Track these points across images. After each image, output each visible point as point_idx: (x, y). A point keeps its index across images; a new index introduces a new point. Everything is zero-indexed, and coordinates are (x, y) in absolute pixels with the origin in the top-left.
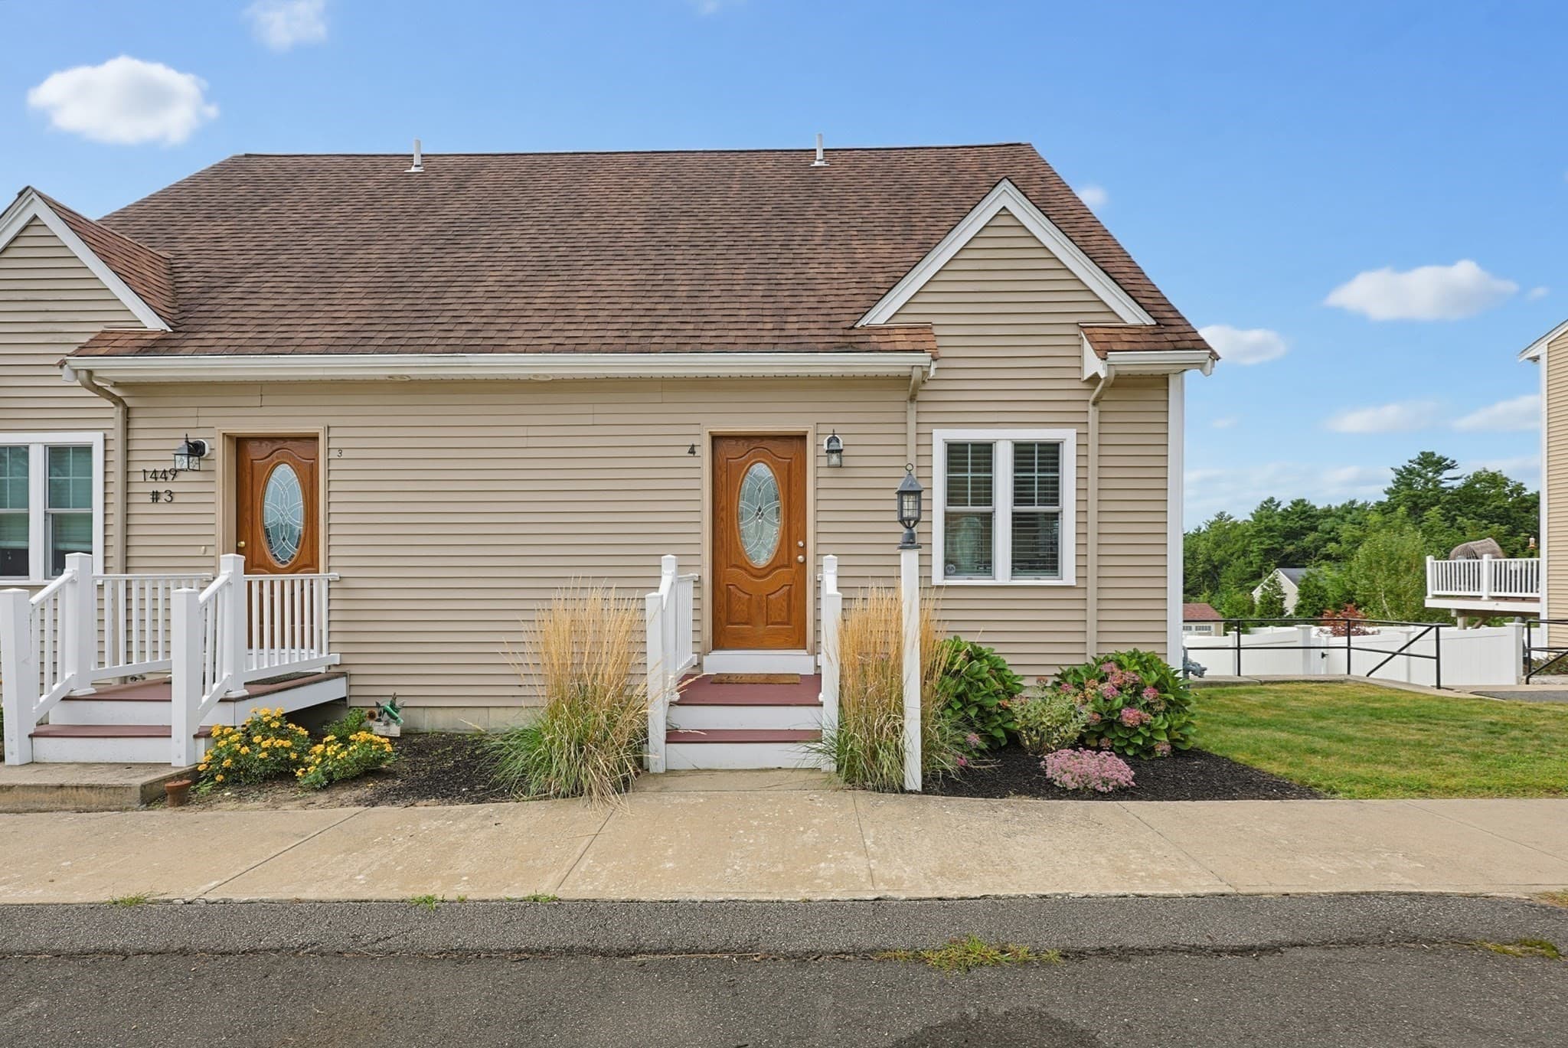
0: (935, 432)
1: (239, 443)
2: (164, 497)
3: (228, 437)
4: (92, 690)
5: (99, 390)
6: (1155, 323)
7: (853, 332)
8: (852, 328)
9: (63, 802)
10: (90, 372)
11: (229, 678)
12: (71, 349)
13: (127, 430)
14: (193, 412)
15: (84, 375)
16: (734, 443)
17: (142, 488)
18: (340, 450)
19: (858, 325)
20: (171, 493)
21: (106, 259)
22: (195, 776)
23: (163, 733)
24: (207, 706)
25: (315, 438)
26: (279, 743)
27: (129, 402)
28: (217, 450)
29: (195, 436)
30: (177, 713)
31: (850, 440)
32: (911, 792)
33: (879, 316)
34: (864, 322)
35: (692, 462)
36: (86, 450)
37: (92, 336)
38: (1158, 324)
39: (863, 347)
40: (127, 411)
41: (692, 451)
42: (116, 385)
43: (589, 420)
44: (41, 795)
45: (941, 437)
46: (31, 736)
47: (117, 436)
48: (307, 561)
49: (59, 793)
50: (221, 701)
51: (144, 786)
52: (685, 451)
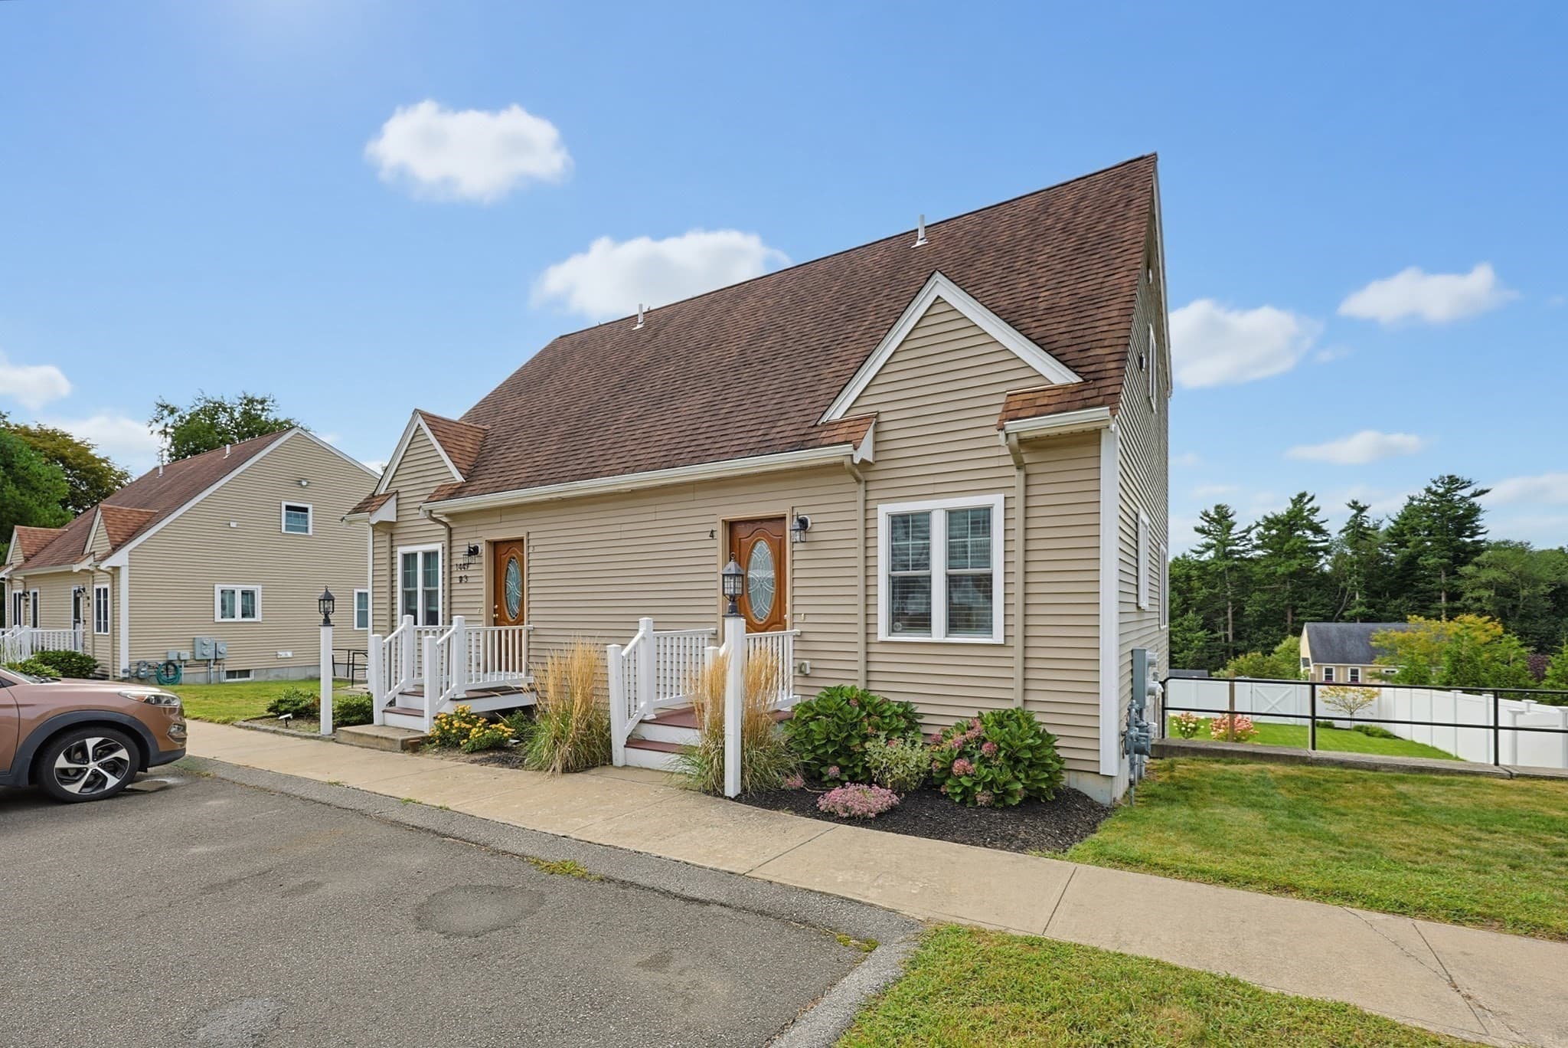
0: (879, 506)
1: (495, 545)
2: (464, 579)
3: (488, 542)
4: (413, 690)
5: (435, 519)
6: (1081, 380)
7: (814, 430)
8: (816, 425)
9: (378, 745)
10: (431, 511)
11: (456, 688)
12: (425, 498)
13: (450, 541)
14: (474, 528)
15: (428, 513)
16: (743, 526)
17: (456, 575)
18: (533, 546)
19: (820, 423)
20: (466, 577)
21: (442, 443)
22: (428, 740)
23: (419, 714)
24: (443, 703)
25: (521, 540)
26: (464, 725)
27: (452, 525)
28: (483, 548)
29: (473, 543)
30: (425, 704)
31: (816, 519)
32: (726, 798)
33: (836, 413)
34: (824, 419)
35: (712, 543)
36: (436, 553)
37: (435, 489)
38: (1085, 381)
39: (811, 444)
40: (450, 530)
41: (712, 536)
42: (447, 515)
43: (652, 517)
44: (371, 740)
45: (883, 512)
46: (383, 711)
47: (446, 544)
48: (520, 621)
49: (376, 740)
50: (451, 699)
51: (403, 741)
52: (707, 536)
